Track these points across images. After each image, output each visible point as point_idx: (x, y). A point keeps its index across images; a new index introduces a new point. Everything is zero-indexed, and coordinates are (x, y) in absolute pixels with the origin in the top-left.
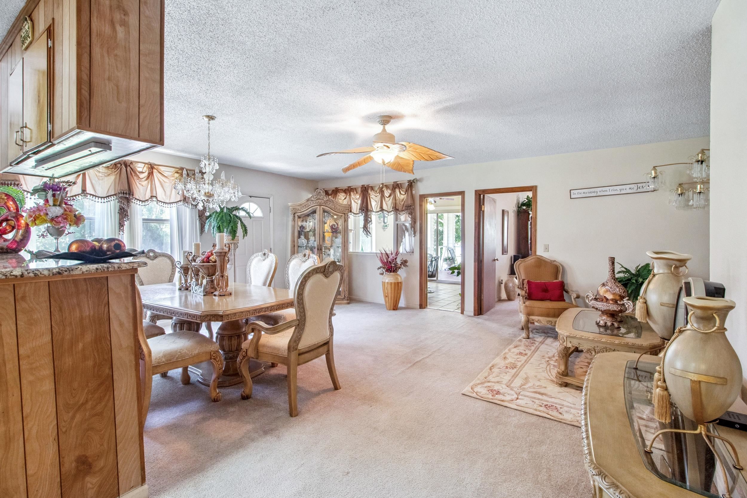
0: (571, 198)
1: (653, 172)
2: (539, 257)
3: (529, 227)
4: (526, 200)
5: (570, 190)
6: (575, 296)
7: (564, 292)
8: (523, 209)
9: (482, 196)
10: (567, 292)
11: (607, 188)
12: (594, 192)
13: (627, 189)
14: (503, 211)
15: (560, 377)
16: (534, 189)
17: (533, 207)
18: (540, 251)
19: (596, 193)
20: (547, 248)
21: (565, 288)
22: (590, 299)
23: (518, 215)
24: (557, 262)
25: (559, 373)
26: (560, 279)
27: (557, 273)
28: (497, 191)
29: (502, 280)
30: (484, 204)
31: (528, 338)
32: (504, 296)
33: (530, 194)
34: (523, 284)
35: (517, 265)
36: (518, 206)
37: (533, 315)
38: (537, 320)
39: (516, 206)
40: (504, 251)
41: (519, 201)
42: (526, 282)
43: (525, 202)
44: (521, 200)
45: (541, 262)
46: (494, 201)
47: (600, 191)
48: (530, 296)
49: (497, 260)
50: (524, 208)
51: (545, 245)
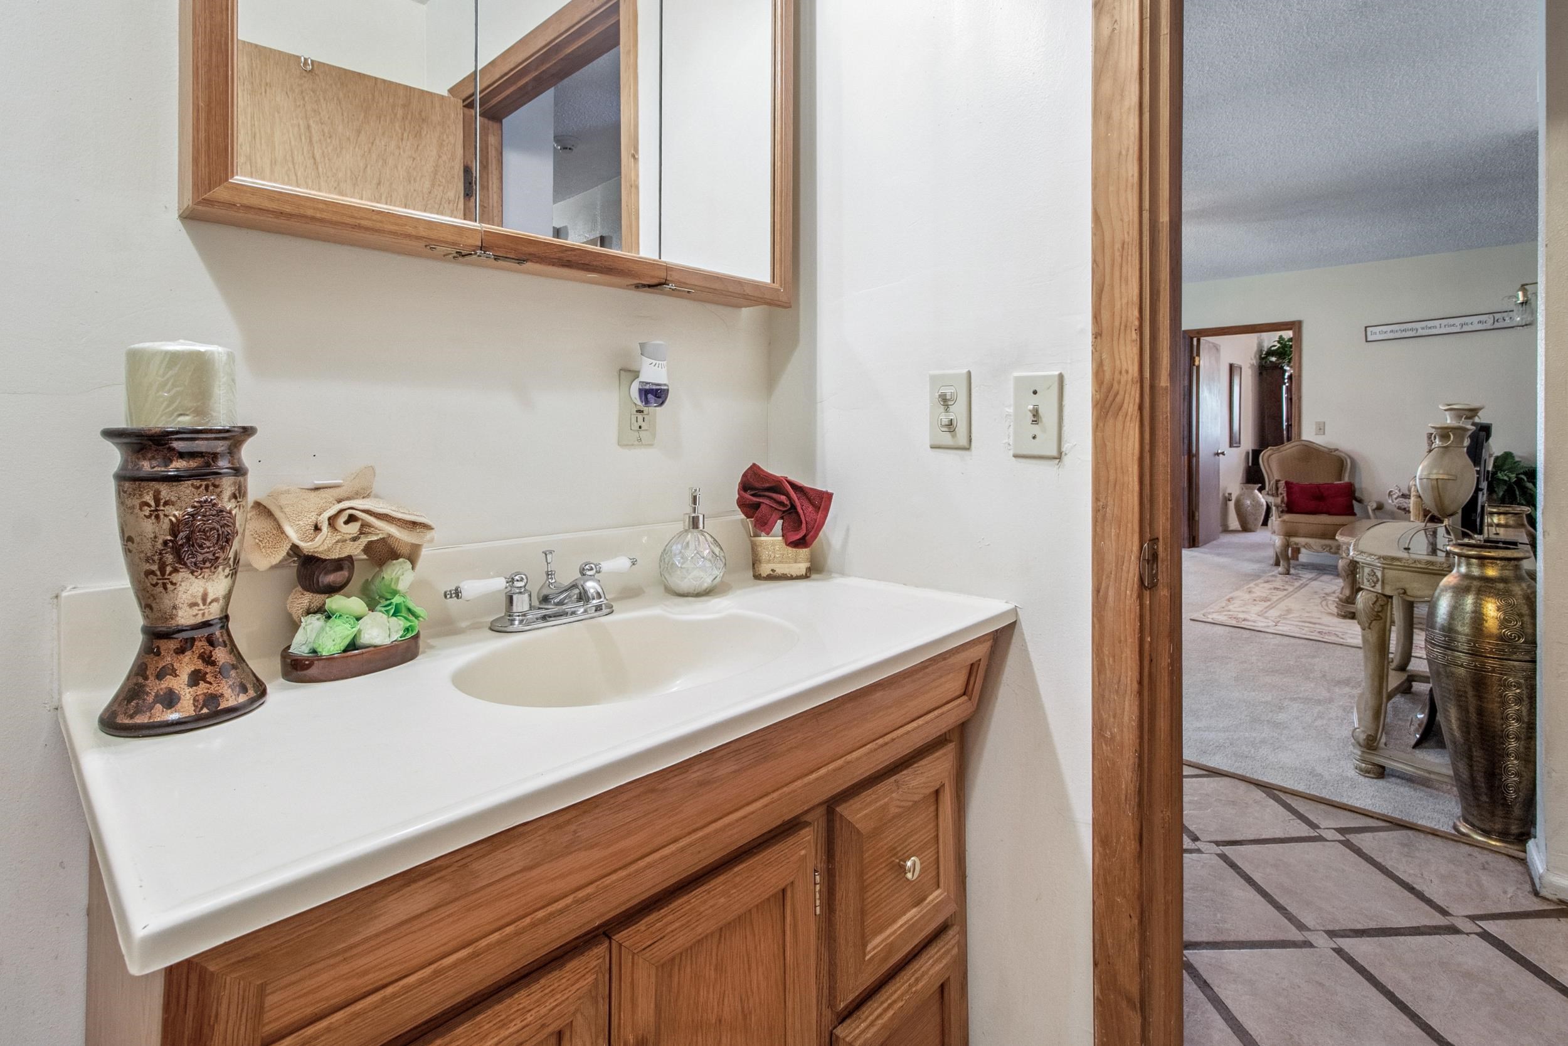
0: (1367, 341)
1: (1520, 294)
2: (1306, 443)
3: (1284, 395)
4: (1276, 343)
5: (1366, 327)
6: (1375, 506)
7: (1354, 502)
8: (1271, 362)
9: (1195, 340)
10: (1360, 501)
11: (1437, 323)
12: (1412, 330)
13: (1474, 323)
14: (1231, 366)
15: (1343, 605)
16: (1297, 327)
17: (1295, 356)
18: (1308, 434)
19: (1415, 331)
20: (1322, 428)
21: (1357, 494)
22: (1395, 496)
23: (1261, 374)
24: (1340, 451)
25: (1341, 600)
26: (1346, 479)
27: (1342, 470)
28: (1226, 330)
29: (1230, 494)
30: (1198, 355)
31: (1288, 574)
32: (1234, 523)
33: (1288, 334)
34: (1277, 489)
35: (1265, 457)
36: (1260, 356)
37: (1296, 535)
38: (1303, 544)
39: (1255, 357)
40: (1233, 442)
41: (1263, 347)
42: (1282, 484)
43: (1273, 348)
44: (1266, 346)
45: (1311, 452)
46: (1217, 348)
47: (1423, 328)
48: (1290, 507)
49: (1223, 453)
50: (1274, 359)
51: (1318, 424)
